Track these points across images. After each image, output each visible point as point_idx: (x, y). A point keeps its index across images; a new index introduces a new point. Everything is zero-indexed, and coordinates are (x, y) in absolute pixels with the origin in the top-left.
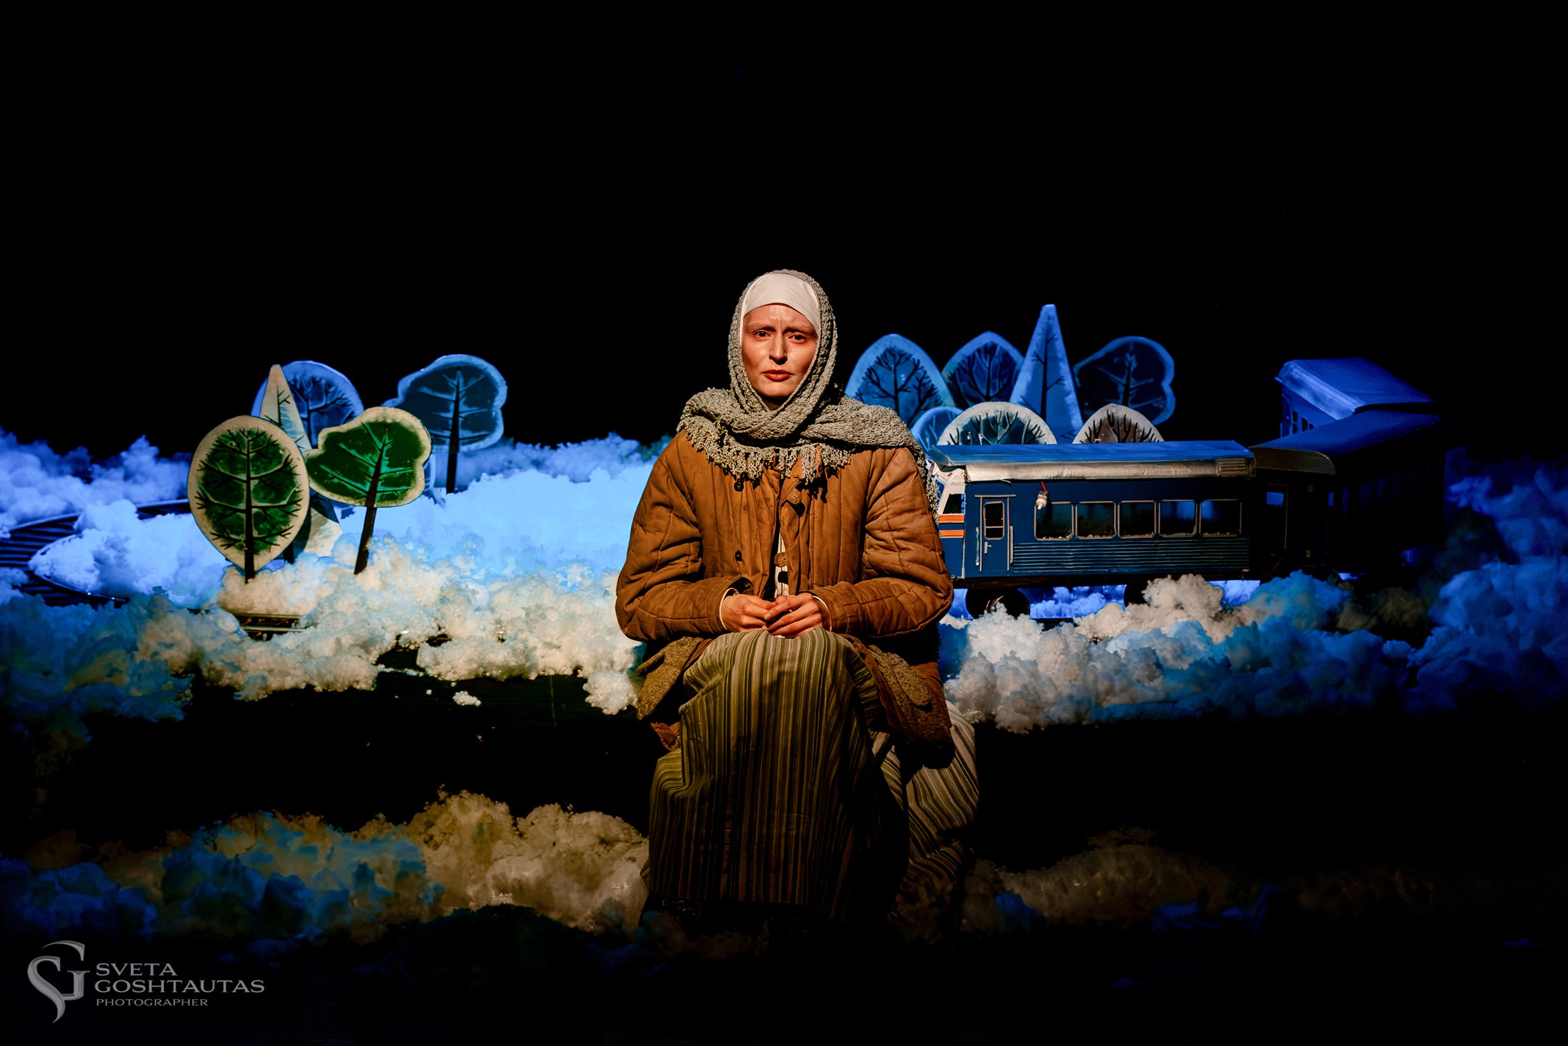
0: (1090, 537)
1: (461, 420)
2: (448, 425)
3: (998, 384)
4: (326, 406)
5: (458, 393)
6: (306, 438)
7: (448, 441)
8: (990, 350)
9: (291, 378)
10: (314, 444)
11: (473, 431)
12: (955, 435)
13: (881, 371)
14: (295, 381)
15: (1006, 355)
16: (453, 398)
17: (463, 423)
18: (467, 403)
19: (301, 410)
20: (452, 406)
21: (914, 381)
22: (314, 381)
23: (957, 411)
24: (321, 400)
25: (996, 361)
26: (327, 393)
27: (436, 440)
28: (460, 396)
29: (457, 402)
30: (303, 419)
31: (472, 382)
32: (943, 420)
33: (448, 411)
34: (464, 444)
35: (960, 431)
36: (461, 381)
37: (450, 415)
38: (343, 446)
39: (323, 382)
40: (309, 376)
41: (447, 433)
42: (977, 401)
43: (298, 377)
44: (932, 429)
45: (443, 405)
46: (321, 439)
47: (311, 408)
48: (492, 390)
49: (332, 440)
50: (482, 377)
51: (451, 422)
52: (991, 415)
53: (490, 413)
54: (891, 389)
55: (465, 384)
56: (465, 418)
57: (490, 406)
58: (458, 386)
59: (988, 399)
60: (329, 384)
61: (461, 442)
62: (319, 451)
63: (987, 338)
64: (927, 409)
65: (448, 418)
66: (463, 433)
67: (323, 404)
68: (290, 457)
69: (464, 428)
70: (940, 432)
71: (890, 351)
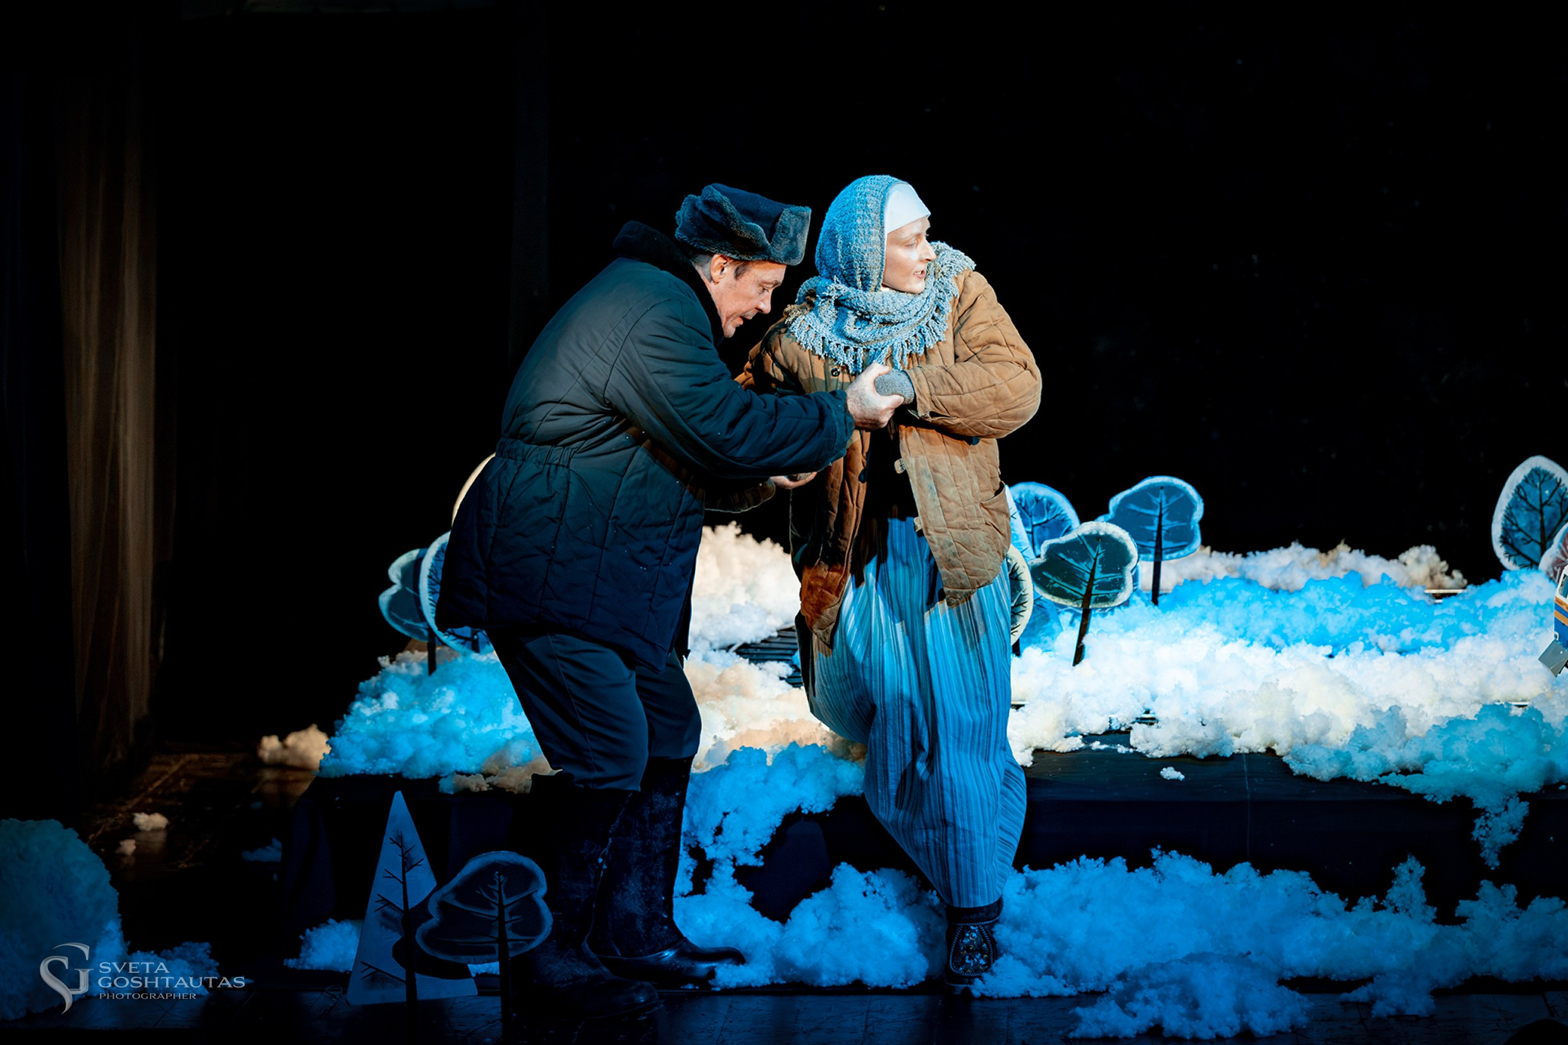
1: (1163, 532)
2: (1152, 535)
4: (1047, 521)
5: (1161, 509)
6: (1030, 548)
7: (1153, 550)
9: (1017, 497)
10: (1038, 553)
11: (1175, 542)
13: (1527, 488)
14: (1021, 500)
16: (1157, 513)
17: (1165, 535)
18: (1168, 518)
19: (1026, 525)
20: (1156, 521)
21: (1555, 494)
22: (1037, 500)
24: (1043, 515)
26: (1048, 510)
27: (1142, 550)
28: (1163, 511)
29: (1160, 516)
30: (1027, 532)
31: (1173, 500)
33: (1152, 524)
34: (1167, 553)
36: (1164, 498)
37: (1155, 528)
38: (1062, 555)
39: (1045, 500)
40: (1032, 494)
41: (1153, 544)
43: (1023, 496)
45: (1148, 519)
46: (1043, 550)
47: (1034, 523)
48: (1192, 507)
49: (1052, 551)
50: (1182, 495)
51: (1155, 534)
53: (1189, 526)
54: (1536, 504)
55: (1167, 502)
56: (1168, 531)
57: (1189, 520)
58: (1161, 504)
60: (1050, 503)
61: (1164, 552)
62: (1042, 560)
65: (1153, 531)
66: (1165, 544)
67: (1045, 519)
68: (1017, 566)
69: (1167, 539)
71: (1535, 471)
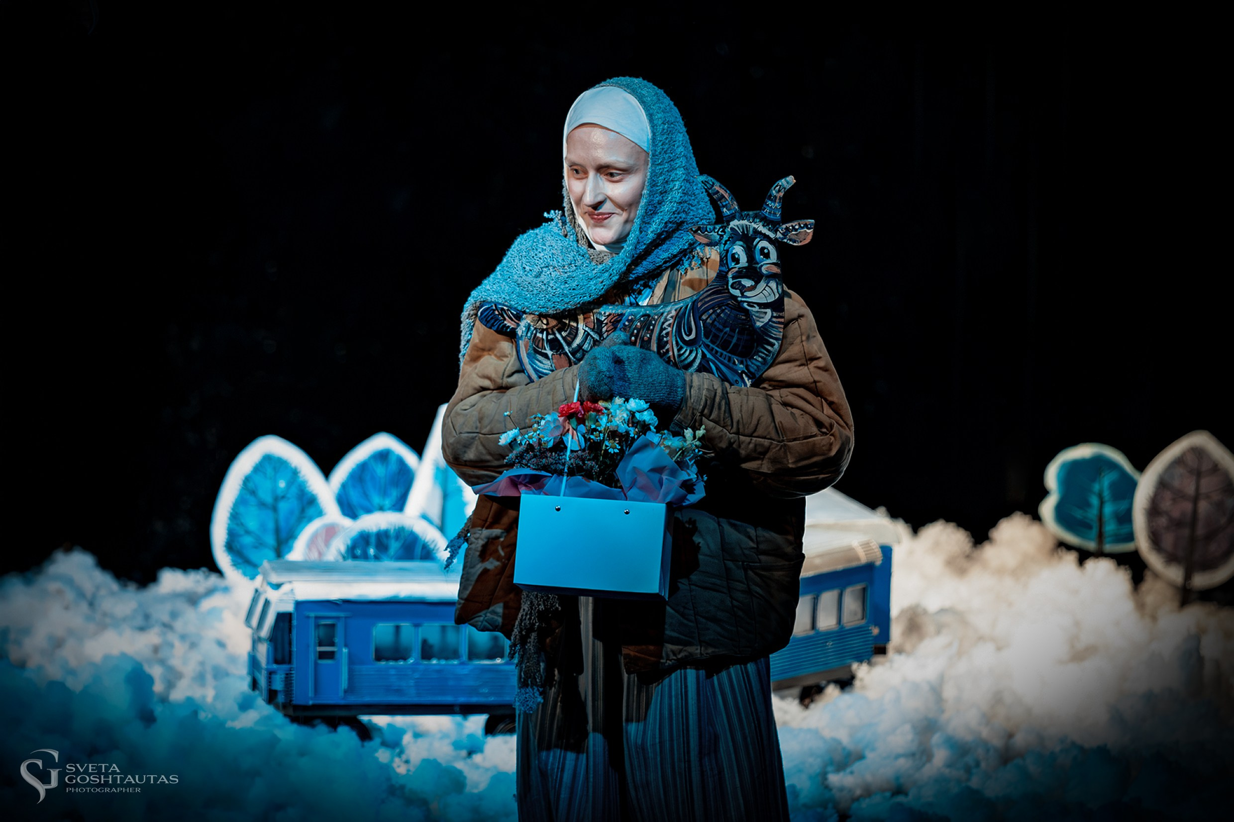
0: (434, 662)
3: (395, 493)
8: (383, 456)
12: (343, 549)
13: (258, 479)
15: (401, 462)
21: (294, 490)
23: (347, 522)
25: (393, 466)
32: (331, 531)
35: (349, 542)
42: (369, 511)
44: (320, 542)
52: (383, 526)
54: (269, 499)
59: (381, 509)
63: (382, 442)
64: (310, 520)
70: (327, 543)
71: (267, 458)
